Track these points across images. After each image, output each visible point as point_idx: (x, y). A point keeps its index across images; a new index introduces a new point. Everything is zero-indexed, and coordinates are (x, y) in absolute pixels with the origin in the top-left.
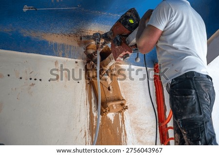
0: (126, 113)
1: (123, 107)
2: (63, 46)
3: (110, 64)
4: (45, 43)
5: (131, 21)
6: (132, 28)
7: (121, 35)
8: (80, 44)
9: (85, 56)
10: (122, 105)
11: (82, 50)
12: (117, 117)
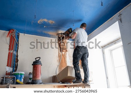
0: (67, 52)
1: (67, 51)
2: (53, 35)
3: (64, 41)
4: (48, 34)
5: (70, 31)
6: (70, 33)
7: (67, 34)
8: (57, 35)
9: (58, 38)
10: (66, 50)
11: (57, 36)
12: (65, 53)
